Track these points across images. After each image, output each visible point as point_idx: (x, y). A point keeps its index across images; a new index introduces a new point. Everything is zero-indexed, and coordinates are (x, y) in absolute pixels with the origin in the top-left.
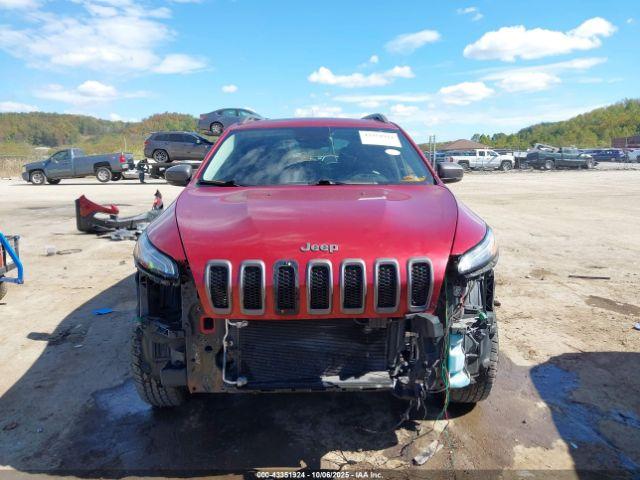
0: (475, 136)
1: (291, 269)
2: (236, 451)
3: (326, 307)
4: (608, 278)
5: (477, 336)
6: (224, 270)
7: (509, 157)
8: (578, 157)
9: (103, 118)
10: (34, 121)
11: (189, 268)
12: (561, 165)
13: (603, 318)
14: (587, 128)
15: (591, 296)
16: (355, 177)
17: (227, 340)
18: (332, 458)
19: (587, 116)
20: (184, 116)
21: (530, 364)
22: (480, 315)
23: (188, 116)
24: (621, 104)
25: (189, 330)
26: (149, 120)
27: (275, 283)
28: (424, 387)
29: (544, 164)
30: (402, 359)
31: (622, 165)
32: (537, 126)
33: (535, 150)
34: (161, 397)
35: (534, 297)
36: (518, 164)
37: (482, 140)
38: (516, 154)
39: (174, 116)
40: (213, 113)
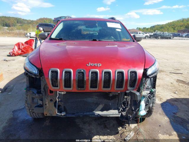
0: (137, 28)
1: (83, 73)
2: (62, 135)
3: (96, 87)
4: (182, 74)
5: (149, 97)
6: (57, 72)
7: (148, 35)
8: (168, 35)
9: (24, 19)
10: (3, 19)
11: (43, 71)
12: (163, 37)
13: (182, 87)
14: (171, 26)
15: (177, 80)
16: (106, 38)
17: (58, 98)
18: (96, 138)
19: (171, 23)
20: (49, 19)
21: (160, 103)
22: (151, 90)
23: (51, 19)
24: (181, 20)
25: (44, 94)
26: (39, 20)
27: (76, 78)
28: (132, 117)
29: (158, 37)
30: (123, 106)
31: (181, 38)
32: (156, 26)
33: (156, 33)
34: (36, 115)
35: (160, 80)
36: (150, 37)
37: (139, 29)
38: (150, 34)
39: (46, 19)
40: (58, 18)
